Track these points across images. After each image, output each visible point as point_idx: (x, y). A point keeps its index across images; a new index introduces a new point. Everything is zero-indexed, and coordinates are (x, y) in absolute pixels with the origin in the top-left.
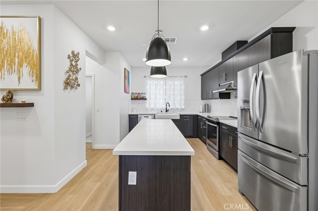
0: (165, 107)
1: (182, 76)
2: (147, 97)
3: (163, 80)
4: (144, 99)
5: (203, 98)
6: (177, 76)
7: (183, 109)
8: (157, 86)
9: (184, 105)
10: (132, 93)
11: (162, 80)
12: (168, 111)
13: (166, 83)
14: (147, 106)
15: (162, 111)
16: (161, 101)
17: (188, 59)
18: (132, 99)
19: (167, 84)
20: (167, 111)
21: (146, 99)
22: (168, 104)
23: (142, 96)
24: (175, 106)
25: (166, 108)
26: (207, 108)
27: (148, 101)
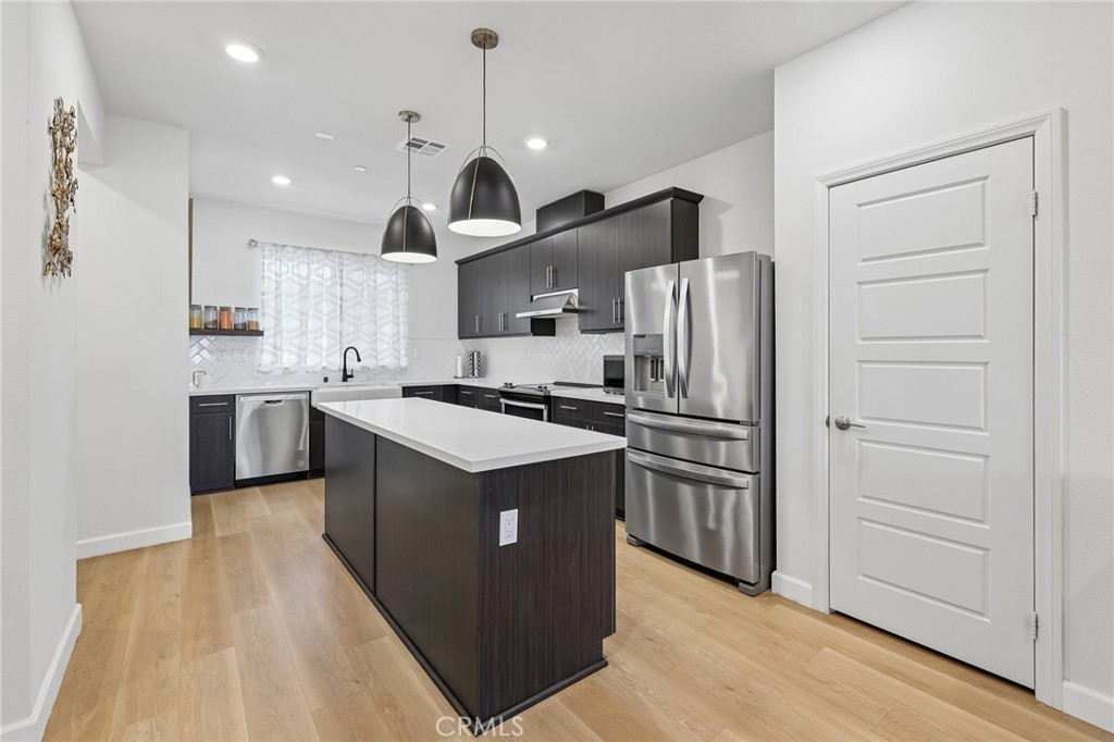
0: (338, 362)
2: (265, 323)
3: (330, 263)
4: (250, 331)
5: (464, 333)
7: (403, 370)
8: (308, 284)
9: (406, 356)
10: (192, 308)
11: (327, 265)
12: (352, 376)
13: (342, 278)
14: (266, 359)
15: (326, 380)
16: (325, 342)
18: (193, 332)
19: (350, 280)
20: (346, 377)
21: (261, 333)
22: (351, 355)
23: (240, 319)
24: (376, 358)
25: (342, 368)
26: (477, 364)
27: (265, 342)
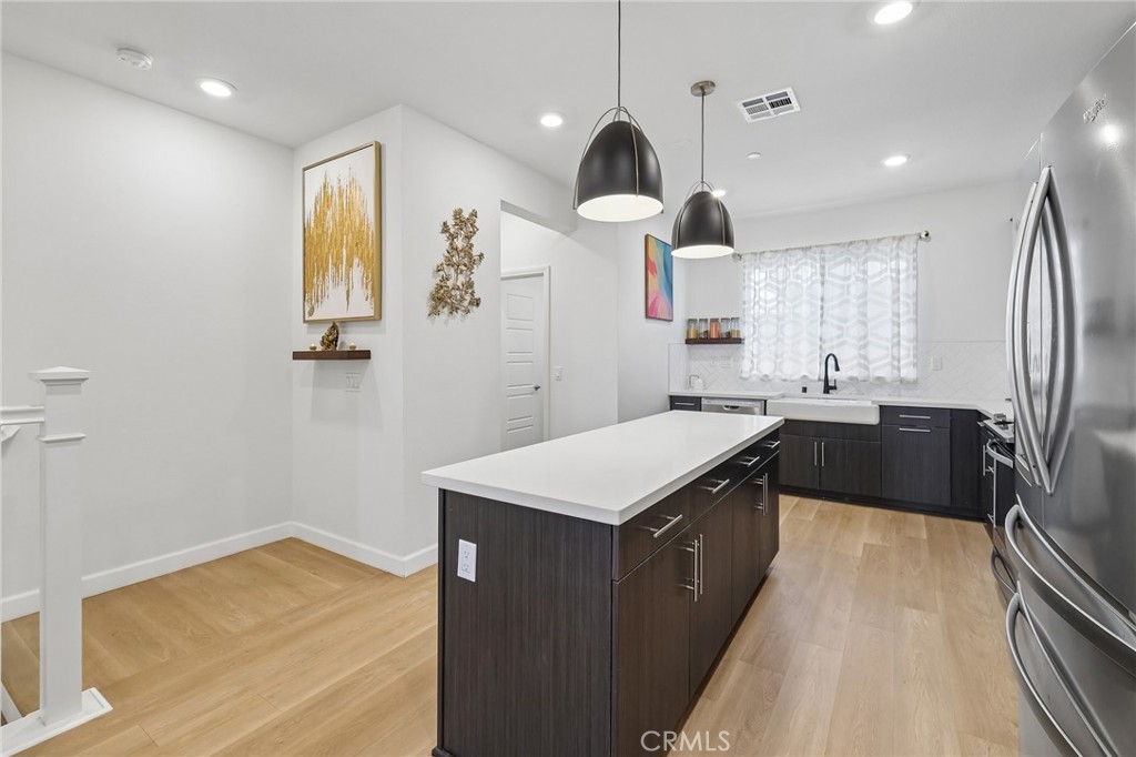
0: (818, 372)
1: (901, 238)
2: (746, 331)
3: (809, 261)
4: (732, 339)
6: (879, 240)
7: (907, 385)
8: (785, 289)
9: (915, 365)
10: (690, 321)
11: (806, 263)
12: (835, 388)
13: (823, 275)
14: (746, 366)
15: (805, 390)
16: (804, 347)
17: (909, 156)
18: (688, 341)
19: (833, 276)
20: (827, 389)
21: (739, 341)
22: (831, 361)
23: (725, 329)
24: (867, 368)
25: (823, 377)
27: (749, 347)
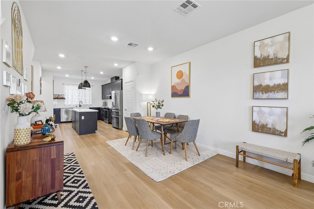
0: (79, 104)
2: (66, 97)
4: (63, 98)
5: (103, 99)
7: (91, 105)
9: (91, 103)
10: (54, 95)
14: (66, 103)
15: (76, 106)
16: (76, 100)
18: (54, 99)
20: (80, 106)
22: (81, 102)
23: (61, 96)
24: (86, 103)
26: (105, 104)
27: (66, 100)
